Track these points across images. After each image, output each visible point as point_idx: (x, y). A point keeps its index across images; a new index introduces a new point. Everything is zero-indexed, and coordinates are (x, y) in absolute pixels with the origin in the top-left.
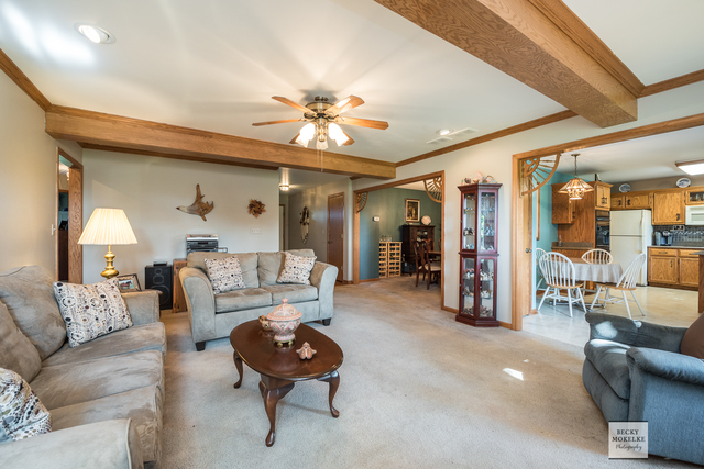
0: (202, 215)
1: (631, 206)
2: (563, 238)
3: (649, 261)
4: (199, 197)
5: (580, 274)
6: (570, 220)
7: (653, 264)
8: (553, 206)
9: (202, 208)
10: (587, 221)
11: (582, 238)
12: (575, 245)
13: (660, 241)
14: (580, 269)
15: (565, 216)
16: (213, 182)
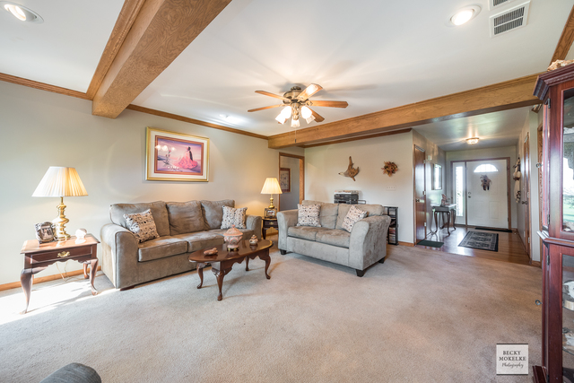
0: (353, 177)
4: (351, 165)
9: (352, 172)
16: (357, 151)
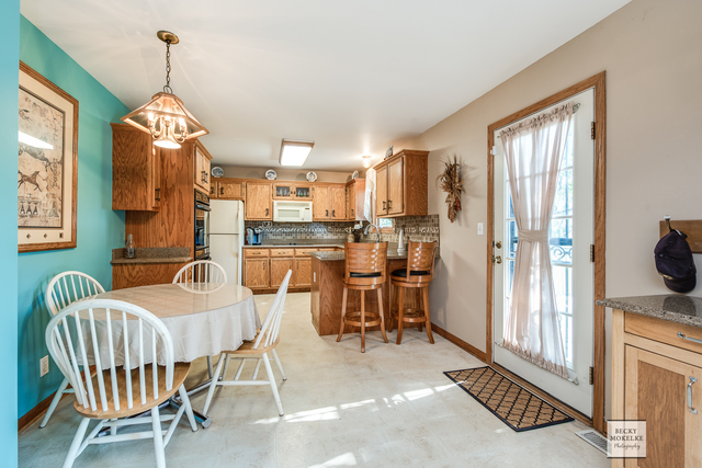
1: (224, 196)
2: (137, 239)
3: (244, 264)
5: (182, 344)
6: (151, 205)
7: (247, 267)
8: (116, 171)
10: (180, 209)
11: (172, 239)
12: (160, 252)
13: (252, 239)
14: (184, 330)
15: (140, 194)
